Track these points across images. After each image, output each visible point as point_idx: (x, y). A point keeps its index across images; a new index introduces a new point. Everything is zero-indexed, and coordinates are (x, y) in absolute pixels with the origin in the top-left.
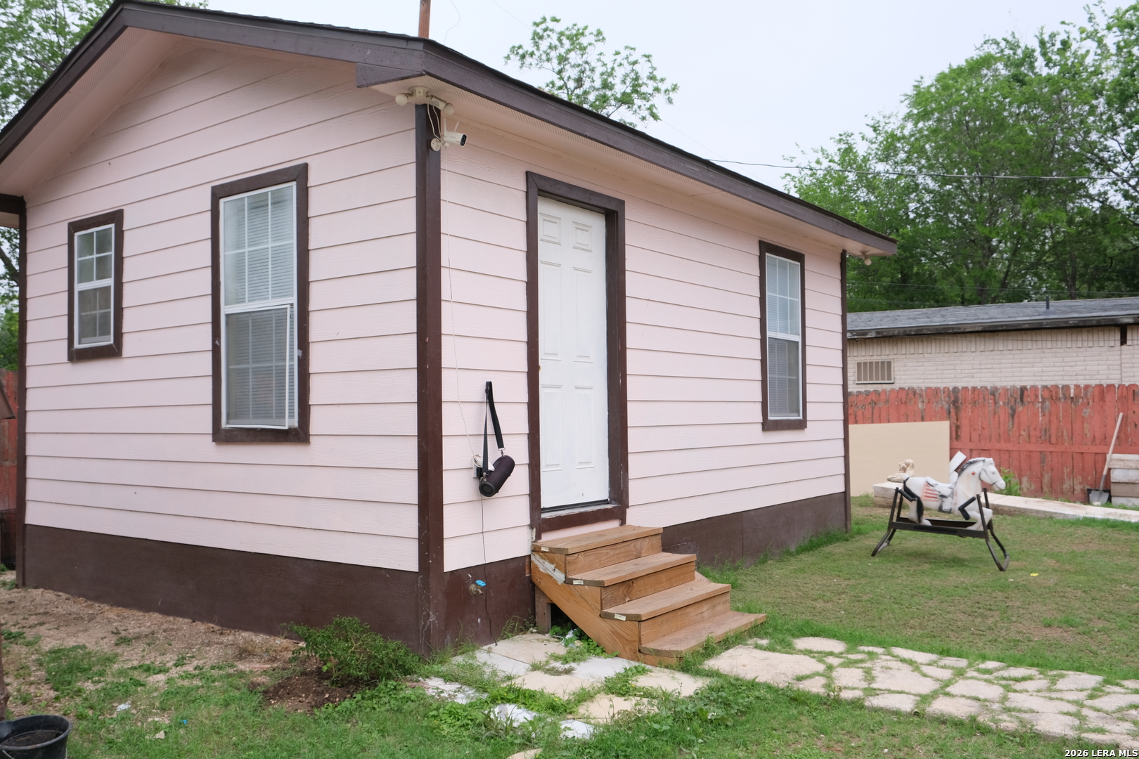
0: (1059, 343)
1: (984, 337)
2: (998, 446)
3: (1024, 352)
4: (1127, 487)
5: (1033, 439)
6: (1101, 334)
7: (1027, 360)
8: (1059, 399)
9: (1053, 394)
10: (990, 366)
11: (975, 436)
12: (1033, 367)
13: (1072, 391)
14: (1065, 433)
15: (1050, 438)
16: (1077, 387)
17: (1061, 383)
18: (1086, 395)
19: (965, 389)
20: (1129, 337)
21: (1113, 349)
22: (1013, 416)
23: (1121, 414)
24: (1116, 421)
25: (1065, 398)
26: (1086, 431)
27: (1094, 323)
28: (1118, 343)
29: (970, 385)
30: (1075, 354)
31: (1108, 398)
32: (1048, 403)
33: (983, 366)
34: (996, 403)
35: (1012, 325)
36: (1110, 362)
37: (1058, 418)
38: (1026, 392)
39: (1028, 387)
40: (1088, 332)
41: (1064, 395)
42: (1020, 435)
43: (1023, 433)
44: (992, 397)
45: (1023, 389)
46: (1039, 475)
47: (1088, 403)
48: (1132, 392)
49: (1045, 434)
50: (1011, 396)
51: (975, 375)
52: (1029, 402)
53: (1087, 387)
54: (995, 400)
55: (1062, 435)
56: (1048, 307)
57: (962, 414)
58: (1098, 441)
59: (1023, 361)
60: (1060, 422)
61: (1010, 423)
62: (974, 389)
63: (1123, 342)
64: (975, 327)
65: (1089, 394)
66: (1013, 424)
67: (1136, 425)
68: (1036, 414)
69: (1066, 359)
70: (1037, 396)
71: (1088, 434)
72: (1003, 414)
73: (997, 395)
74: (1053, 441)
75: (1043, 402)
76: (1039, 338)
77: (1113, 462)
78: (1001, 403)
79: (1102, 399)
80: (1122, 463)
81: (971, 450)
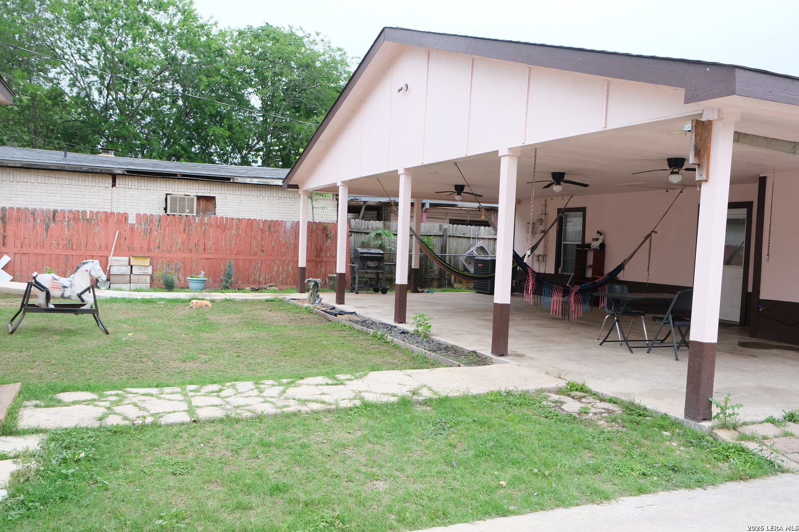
0: (74, 181)
1: (20, 171)
2: (35, 251)
3: (50, 185)
4: (120, 277)
5: (61, 247)
6: (100, 178)
7: (51, 191)
8: (80, 220)
9: (77, 217)
10: (24, 193)
11: (18, 244)
12: (55, 196)
13: (88, 215)
14: (82, 243)
15: (72, 246)
16: (91, 212)
17: (81, 209)
18: (97, 218)
19: (12, 209)
20: (117, 182)
21: (107, 189)
22: (47, 230)
23: (118, 231)
24: (114, 236)
25: (84, 220)
26: (96, 242)
27: (98, 171)
28: (111, 185)
29: (15, 206)
30: (84, 190)
31: (110, 221)
32: (72, 222)
33: (18, 193)
34: (35, 220)
35: (44, 166)
36: (106, 198)
37: (78, 233)
38: (57, 214)
39: (59, 210)
40: (93, 176)
41: (83, 217)
42: (51, 244)
43: (54, 242)
44: (32, 216)
45: (55, 212)
46: (64, 271)
47: (98, 224)
48: (124, 217)
49: (69, 244)
50: (46, 216)
51: (12, 199)
52: (59, 221)
53: (98, 213)
54: (34, 218)
55: (80, 244)
56: (65, 156)
57: (8, 227)
58: (103, 248)
59: (48, 191)
60: (79, 235)
61: (45, 235)
62: (19, 209)
63: (114, 185)
64: (15, 163)
65: (99, 218)
66: (47, 236)
67: (126, 238)
68: (63, 230)
69: (78, 193)
70: (65, 217)
71: (97, 243)
72: (40, 228)
73: (36, 215)
74: (74, 248)
75: (68, 222)
76: (60, 177)
77: (113, 262)
78: (39, 221)
79: (107, 221)
80: (117, 262)
81: (15, 254)
